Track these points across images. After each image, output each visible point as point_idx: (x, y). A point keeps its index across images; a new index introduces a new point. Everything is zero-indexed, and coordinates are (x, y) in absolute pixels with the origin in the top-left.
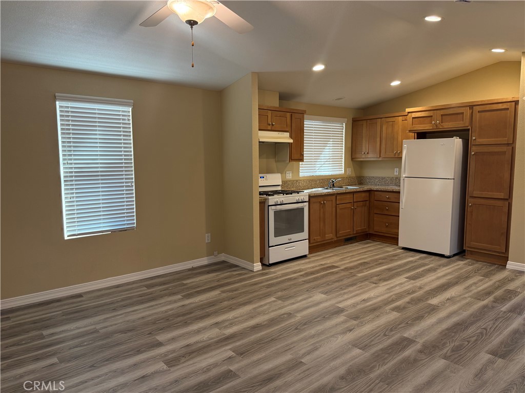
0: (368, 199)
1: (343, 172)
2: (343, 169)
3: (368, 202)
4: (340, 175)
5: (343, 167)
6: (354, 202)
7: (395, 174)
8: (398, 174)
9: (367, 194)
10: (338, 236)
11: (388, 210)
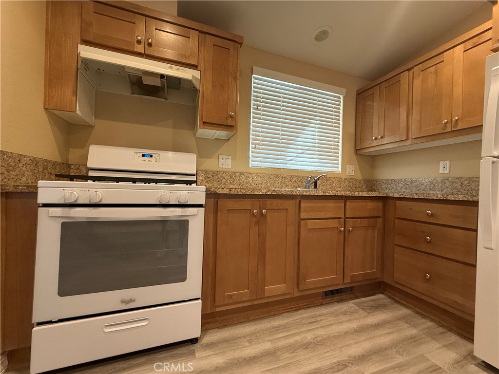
0: (381, 214)
1: (340, 170)
2: (340, 166)
3: (380, 221)
4: (333, 173)
5: (340, 162)
6: (346, 218)
7: (441, 172)
8: (447, 171)
9: (380, 204)
10: (301, 288)
11: (430, 242)
